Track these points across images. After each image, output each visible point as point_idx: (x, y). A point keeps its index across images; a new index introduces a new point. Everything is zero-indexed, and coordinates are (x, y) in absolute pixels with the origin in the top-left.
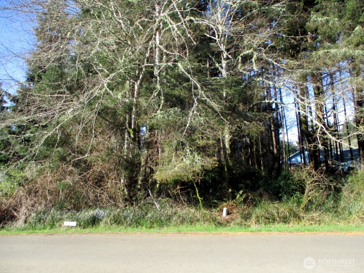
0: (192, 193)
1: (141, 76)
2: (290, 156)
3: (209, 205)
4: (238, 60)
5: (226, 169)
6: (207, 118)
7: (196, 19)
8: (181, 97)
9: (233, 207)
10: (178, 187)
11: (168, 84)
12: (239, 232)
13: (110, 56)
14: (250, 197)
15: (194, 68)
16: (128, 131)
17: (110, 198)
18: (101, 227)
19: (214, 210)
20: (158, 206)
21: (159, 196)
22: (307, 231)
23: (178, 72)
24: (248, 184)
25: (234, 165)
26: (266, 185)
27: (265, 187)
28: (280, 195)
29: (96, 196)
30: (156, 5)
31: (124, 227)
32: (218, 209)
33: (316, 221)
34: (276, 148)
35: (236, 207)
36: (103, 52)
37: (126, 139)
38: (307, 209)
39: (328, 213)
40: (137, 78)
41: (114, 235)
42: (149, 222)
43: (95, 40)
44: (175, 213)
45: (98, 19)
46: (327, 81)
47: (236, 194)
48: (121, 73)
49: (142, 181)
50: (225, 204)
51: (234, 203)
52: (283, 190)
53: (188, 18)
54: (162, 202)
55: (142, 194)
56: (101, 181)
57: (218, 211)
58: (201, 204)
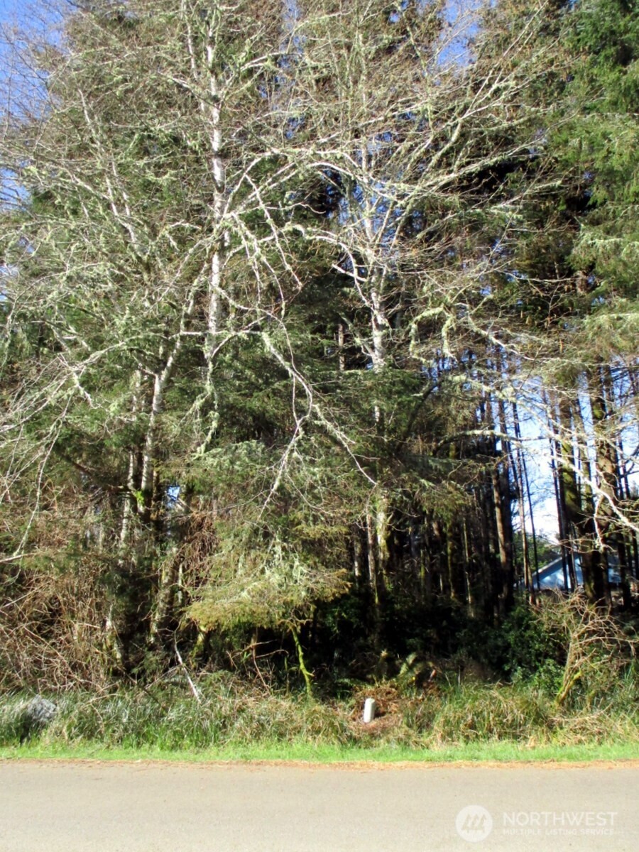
0: (288, 660)
1: (171, 360)
2: (540, 571)
3: (330, 691)
4: (410, 330)
5: (377, 600)
6: (329, 469)
7: (309, 229)
8: (267, 415)
9: (390, 696)
10: (253, 643)
11: (237, 383)
12: (398, 760)
13: (95, 309)
14: (434, 672)
15: (302, 345)
16: (131, 495)
17: (74, 668)
18: (42, 744)
19: (342, 703)
20: (197, 692)
21: (201, 666)
22: (566, 759)
23: (263, 353)
24: (431, 638)
25: (396, 589)
26: (473, 641)
27: (472, 647)
28: (507, 668)
29: (37, 662)
30: (216, 192)
31: (104, 746)
32: (353, 702)
33: (591, 734)
34: (504, 547)
35: (399, 697)
36: (80, 296)
37: (125, 515)
38: (570, 705)
39: (622, 714)
40: (162, 365)
41: (73, 765)
42: (169, 732)
43: (61, 267)
44: (241, 710)
45: (71, 217)
46: (621, 388)
47: (397, 662)
48: (119, 350)
49: (160, 625)
50: (370, 688)
51: (392, 687)
52: (514, 655)
53: (288, 227)
54: (208, 681)
55: (158, 658)
56: (51, 623)
57: (352, 707)
58: (308, 688)
